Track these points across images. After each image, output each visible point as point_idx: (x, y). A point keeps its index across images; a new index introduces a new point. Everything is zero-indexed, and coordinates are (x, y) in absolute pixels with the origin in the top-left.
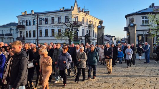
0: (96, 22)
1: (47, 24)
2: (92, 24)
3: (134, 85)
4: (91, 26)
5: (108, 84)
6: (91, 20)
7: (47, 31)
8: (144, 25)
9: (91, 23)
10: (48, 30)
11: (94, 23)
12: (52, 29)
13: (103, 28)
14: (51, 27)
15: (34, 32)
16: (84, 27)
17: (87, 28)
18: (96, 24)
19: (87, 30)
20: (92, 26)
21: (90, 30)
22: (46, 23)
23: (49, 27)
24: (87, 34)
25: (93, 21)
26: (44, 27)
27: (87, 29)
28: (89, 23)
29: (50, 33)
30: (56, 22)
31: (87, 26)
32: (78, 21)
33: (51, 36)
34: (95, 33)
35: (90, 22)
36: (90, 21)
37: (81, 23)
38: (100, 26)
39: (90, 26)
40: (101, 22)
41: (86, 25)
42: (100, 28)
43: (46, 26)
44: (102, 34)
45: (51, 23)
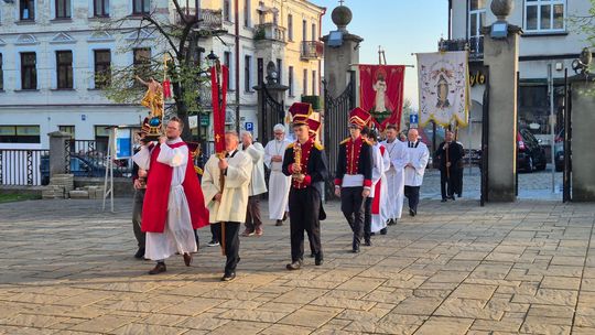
0: (290, 16)
1: (31, 19)
2: (269, 25)
4: (267, 34)
6: (268, 4)
8: (539, 30)
9: (269, 18)
10: (34, 54)
11: (283, 22)
12: (58, 52)
13: (354, 44)
14: (50, 38)
16: (232, 41)
17: (249, 44)
18: (290, 25)
19: (247, 58)
20: (271, 34)
21: (261, 54)
22: (26, 16)
23: (41, 39)
24: (270, 78)
25: (279, 8)
26: (15, 40)
27: (249, 53)
28: (255, 20)
30: (80, 10)
31: (248, 34)
32: (202, 6)
33: (55, 86)
34: (288, 71)
35: (261, 12)
36: (260, 8)
37: (215, 19)
38: (338, 37)
39: (260, 36)
40: (341, 16)
41: (242, 32)
42: (338, 47)
43: (25, 35)
44: (348, 75)
45: (53, 16)
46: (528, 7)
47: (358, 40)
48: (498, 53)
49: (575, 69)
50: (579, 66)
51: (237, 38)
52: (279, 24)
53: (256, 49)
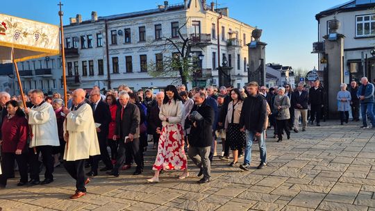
0: (244, 35)
1: (129, 42)
2: (234, 39)
3: (341, 180)
4: (233, 43)
5: (278, 180)
6: (234, 30)
7: (129, 61)
8: (363, 35)
9: (234, 36)
10: (131, 57)
11: (241, 37)
12: (141, 56)
13: (262, 47)
14: (138, 50)
15: (101, 62)
16: (217, 47)
17: (224, 48)
18: (244, 38)
19: (224, 54)
20: (234, 43)
21: (231, 53)
22: (127, 41)
23: (134, 50)
24: (223, 64)
25: (238, 31)
26: (123, 51)
27: (224, 52)
28: (227, 37)
29: (136, 65)
30: (149, 37)
31: (224, 44)
32: (202, 32)
33: (140, 70)
34: (243, 59)
35: (230, 34)
36: (229, 31)
37: (208, 38)
38: (254, 43)
39: (229, 44)
40: (256, 34)
41: (221, 43)
42: (254, 48)
43: (127, 49)
44: (260, 61)
45: (138, 40)
46: (358, 24)
47: (264, 45)
48: (332, 48)
49: (372, 54)
51: (219, 46)
52: (239, 38)
53: (228, 50)
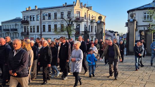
1: (50, 19)
2: (94, 19)
4: (93, 21)
6: (94, 16)
7: (50, 26)
12: (55, 25)
13: (102, 23)
15: (38, 27)
16: (86, 22)
17: (90, 23)
19: (89, 26)
23: (52, 22)
25: (96, 16)
26: (47, 23)
28: (91, 19)
30: (59, 17)
31: (90, 21)
32: (80, 16)
33: (54, 31)
36: (92, 16)
37: (83, 19)
38: (99, 22)
41: (88, 21)
42: (99, 24)
43: (49, 22)
44: (101, 29)
45: (54, 18)
46: (144, 16)
48: (131, 25)
49: (147, 28)
50: (148, 28)
51: (87, 22)
52: (96, 19)
53: (91, 24)
